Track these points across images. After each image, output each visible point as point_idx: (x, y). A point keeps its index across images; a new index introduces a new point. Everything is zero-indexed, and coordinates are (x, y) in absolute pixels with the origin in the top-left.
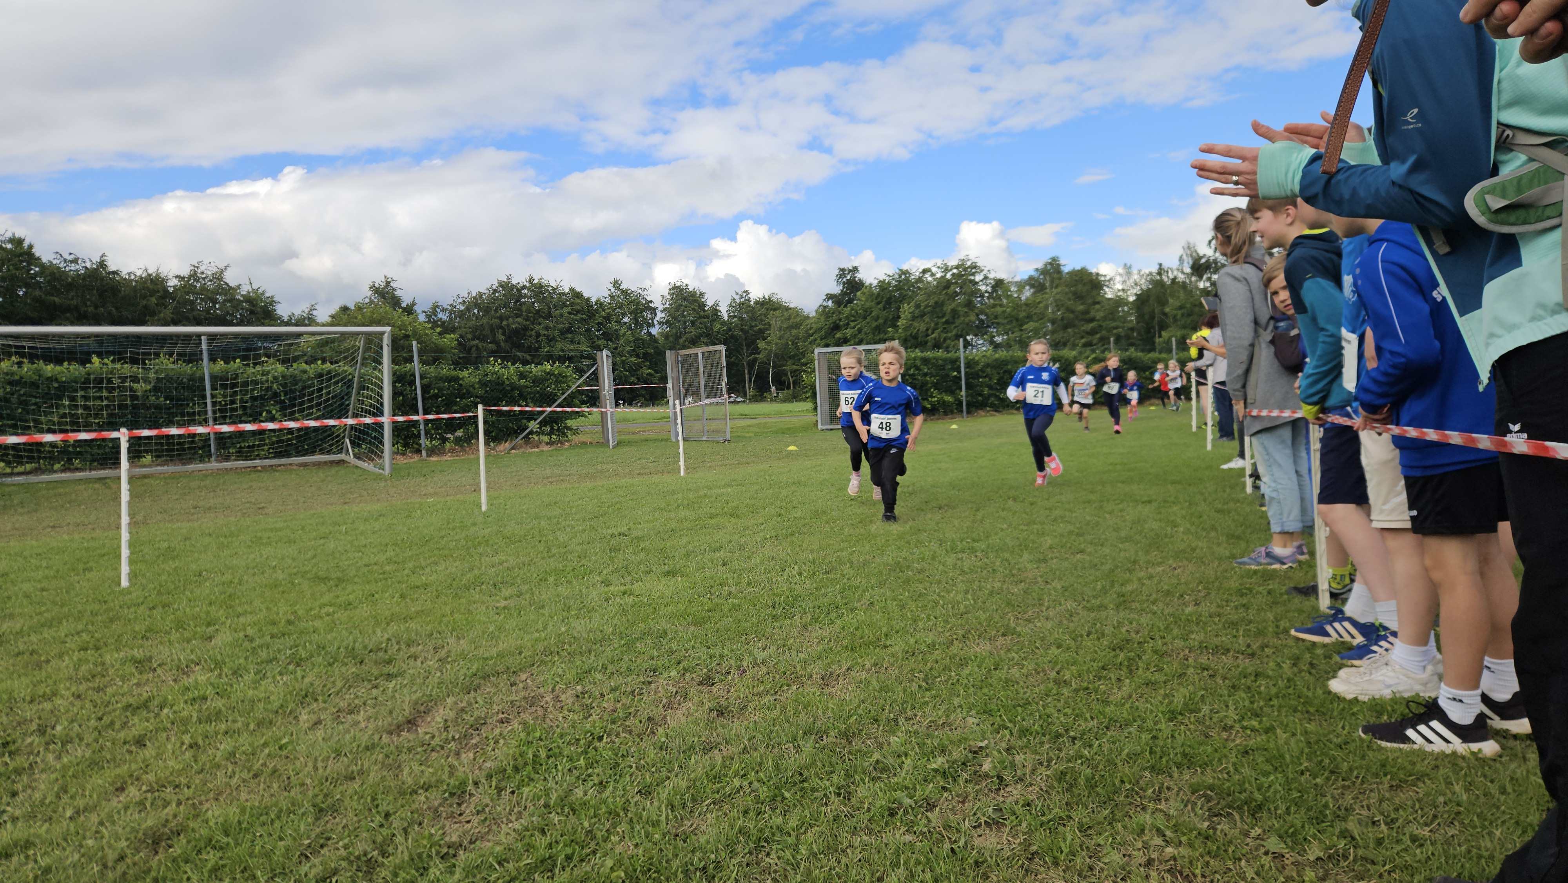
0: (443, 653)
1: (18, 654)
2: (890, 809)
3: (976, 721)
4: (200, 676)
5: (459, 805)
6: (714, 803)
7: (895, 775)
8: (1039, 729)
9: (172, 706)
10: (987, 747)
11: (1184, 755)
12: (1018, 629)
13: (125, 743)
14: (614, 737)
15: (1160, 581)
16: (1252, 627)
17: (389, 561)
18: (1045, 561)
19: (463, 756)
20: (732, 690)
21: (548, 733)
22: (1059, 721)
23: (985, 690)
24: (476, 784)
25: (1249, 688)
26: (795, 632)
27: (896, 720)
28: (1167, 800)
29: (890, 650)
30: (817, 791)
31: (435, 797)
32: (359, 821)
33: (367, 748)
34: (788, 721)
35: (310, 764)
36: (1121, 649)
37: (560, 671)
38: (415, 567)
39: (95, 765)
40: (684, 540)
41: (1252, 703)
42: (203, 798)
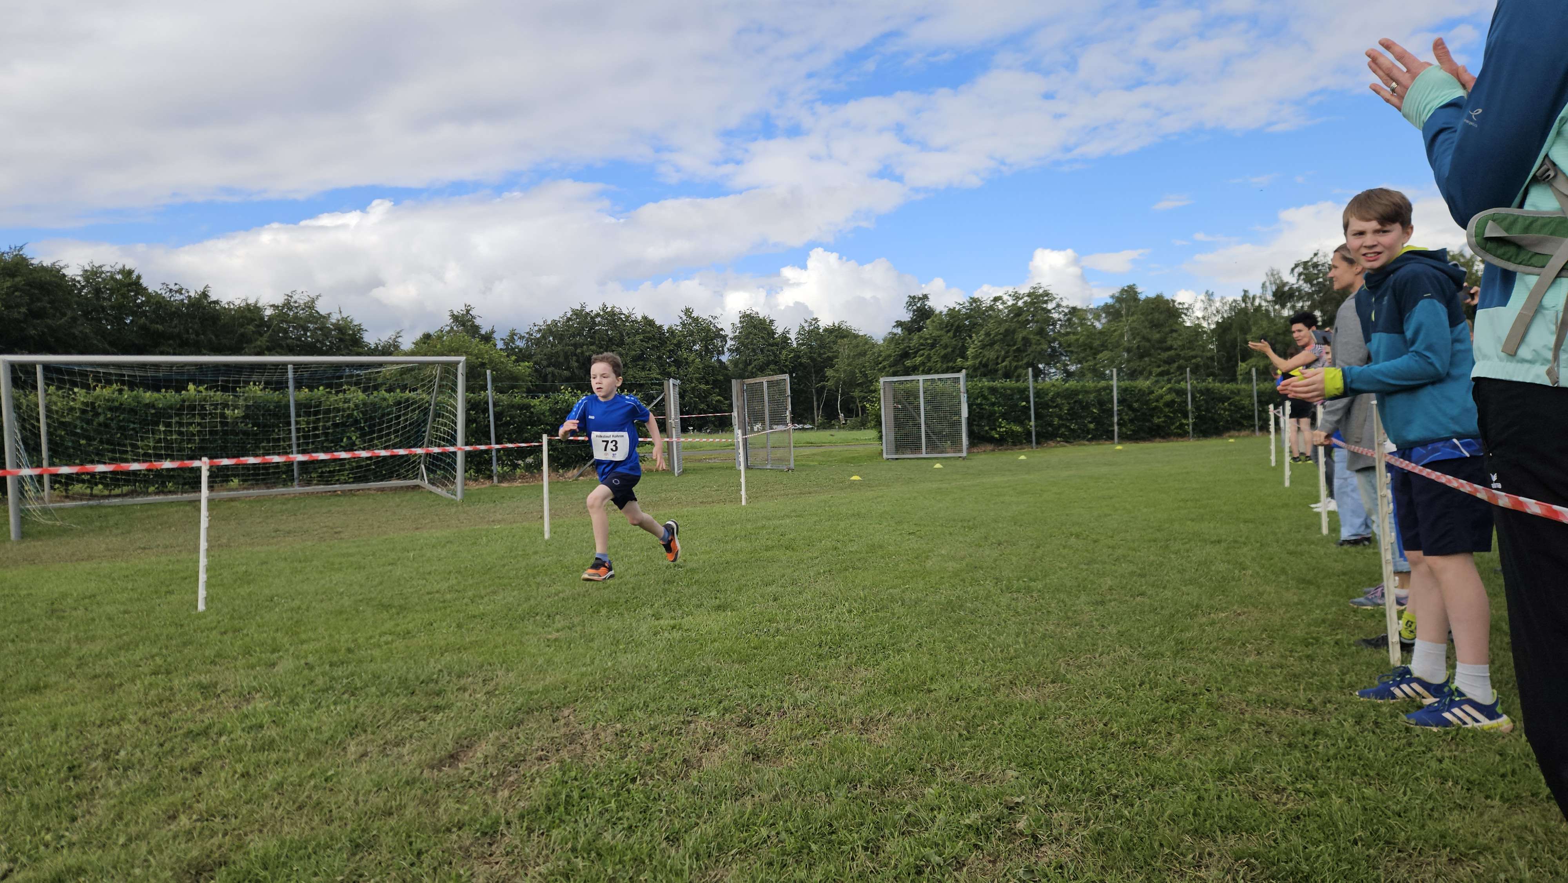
0: (490, 687)
1: (96, 677)
2: (917, 866)
3: (1016, 774)
4: (260, 704)
5: (490, 845)
6: (740, 853)
7: (927, 829)
8: (1080, 786)
9: (230, 733)
10: (1023, 803)
11: (1230, 818)
12: (1068, 676)
13: (182, 771)
14: (647, 778)
15: (1221, 630)
16: (1315, 680)
17: (451, 589)
18: (1103, 603)
19: (500, 793)
20: (771, 732)
21: (583, 772)
22: (1102, 777)
23: (1027, 741)
24: (508, 823)
25: (1306, 747)
26: (839, 673)
27: (933, 771)
28: (1207, 867)
29: (932, 696)
30: (845, 843)
31: (467, 837)
32: (393, 858)
33: (407, 783)
34: (823, 769)
35: (352, 798)
36: (1174, 701)
37: (602, 708)
38: (474, 596)
39: (151, 791)
40: (739, 572)
41: (1308, 763)
42: (248, 829)
